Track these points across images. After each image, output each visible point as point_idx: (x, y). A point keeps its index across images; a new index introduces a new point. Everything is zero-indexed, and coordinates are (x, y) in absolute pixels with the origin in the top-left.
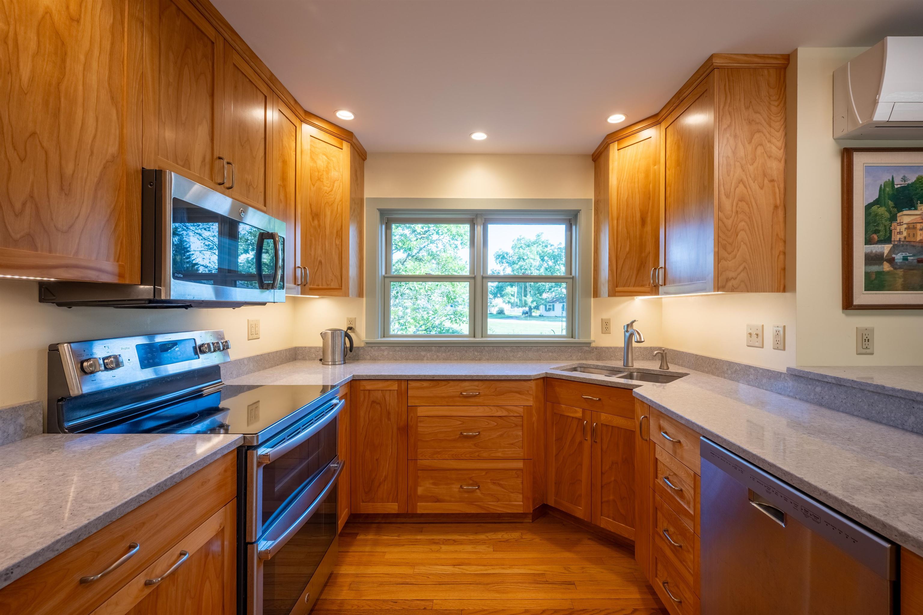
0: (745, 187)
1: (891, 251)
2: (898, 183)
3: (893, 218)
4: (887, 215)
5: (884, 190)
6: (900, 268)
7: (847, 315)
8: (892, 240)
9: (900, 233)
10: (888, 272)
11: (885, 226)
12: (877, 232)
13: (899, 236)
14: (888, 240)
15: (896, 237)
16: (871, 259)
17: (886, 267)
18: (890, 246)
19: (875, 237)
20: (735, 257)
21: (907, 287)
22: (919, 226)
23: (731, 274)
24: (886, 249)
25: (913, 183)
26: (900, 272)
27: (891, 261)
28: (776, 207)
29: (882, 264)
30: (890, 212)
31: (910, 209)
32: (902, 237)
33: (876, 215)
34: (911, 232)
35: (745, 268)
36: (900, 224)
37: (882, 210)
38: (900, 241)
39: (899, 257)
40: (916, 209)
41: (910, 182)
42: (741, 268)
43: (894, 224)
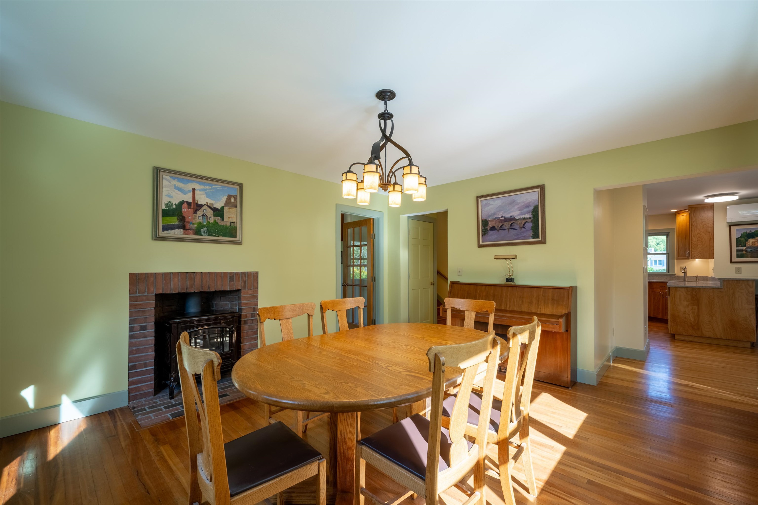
0: (700, 234)
1: (746, 249)
2: (748, 232)
3: (747, 241)
4: (745, 240)
5: (743, 234)
6: (749, 252)
7: (732, 264)
8: (747, 246)
9: (749, 244)
10: (745, 254)
11: (744, 243)
12: (741, 244)
13: (749, 245)
14: (745, 246)
15: (748, 245)
16: (738, 251)
17: (744, 252)
18: (746, 247)
19: (740, 245)
20: (697, 251)
21: (751, 257)
22: (756, 242)
23: (696, 255)
24: (744, 248)
25: (753, 232)
26: (750, 254)
27: (746, 251)
28: (710, 239)
29: (743, 252)
30: (745, 239)
31: (753, 238)
32: (750, 245)
33: (740, 240)
34: (753, 244)
35: (700, 253)
36: (749, 242)
37: (742, 239)
38: (749, 246)
39: (749, 250)
40: (755, 238)
41: (752, 232)
42: (699, 253)
43: (747, 242)
